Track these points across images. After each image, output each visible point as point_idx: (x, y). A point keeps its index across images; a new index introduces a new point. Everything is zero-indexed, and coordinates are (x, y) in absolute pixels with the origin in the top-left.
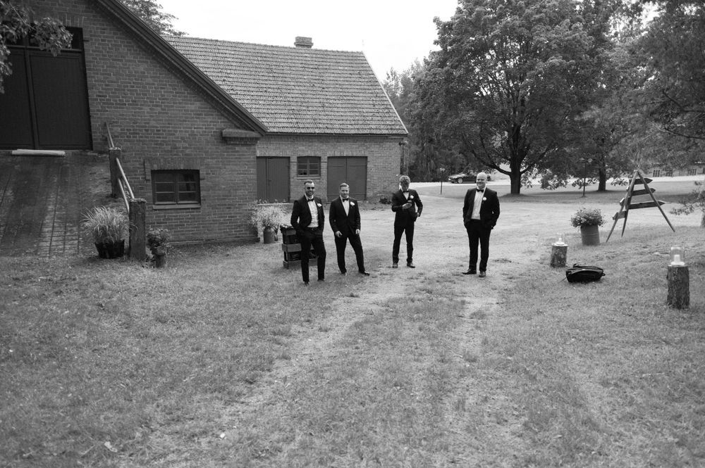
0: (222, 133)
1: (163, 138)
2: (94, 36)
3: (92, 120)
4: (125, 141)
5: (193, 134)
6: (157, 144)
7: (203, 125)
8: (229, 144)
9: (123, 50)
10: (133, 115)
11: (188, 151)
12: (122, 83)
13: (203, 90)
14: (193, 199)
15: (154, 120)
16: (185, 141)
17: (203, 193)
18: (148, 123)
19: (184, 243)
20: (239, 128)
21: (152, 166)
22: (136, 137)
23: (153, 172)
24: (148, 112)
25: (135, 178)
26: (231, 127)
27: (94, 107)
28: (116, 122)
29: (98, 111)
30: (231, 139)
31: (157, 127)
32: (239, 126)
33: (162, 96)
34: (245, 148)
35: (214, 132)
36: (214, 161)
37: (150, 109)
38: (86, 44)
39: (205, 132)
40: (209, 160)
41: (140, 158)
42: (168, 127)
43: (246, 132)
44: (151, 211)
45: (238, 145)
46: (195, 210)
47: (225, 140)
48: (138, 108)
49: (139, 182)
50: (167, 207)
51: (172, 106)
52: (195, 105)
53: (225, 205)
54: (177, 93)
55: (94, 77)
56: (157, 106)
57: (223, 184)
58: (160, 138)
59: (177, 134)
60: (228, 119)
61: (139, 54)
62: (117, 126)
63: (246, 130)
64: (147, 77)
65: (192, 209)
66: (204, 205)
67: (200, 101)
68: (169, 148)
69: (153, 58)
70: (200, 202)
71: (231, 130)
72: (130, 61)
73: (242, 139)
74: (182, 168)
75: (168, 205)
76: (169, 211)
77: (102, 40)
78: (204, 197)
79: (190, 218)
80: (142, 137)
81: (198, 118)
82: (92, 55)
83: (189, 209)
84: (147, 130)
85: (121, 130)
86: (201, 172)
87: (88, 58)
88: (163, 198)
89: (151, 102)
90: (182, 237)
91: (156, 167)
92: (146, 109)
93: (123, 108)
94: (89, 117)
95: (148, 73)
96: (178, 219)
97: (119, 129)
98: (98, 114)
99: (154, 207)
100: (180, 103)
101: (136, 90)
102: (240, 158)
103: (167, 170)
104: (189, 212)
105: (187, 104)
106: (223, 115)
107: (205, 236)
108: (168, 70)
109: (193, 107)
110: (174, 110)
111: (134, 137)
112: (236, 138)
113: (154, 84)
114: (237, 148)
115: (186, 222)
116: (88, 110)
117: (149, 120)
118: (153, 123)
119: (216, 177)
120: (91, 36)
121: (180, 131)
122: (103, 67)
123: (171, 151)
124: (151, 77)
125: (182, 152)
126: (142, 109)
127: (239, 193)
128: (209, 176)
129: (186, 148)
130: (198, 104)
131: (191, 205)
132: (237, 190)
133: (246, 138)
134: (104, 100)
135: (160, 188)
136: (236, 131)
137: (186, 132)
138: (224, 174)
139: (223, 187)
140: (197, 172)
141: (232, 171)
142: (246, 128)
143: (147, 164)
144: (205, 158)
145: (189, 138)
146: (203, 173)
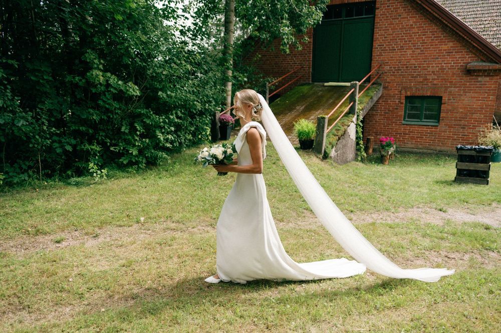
0: (466, 67)
1: (418, 72)
2: (383, 4)
3: (372, 62)
4: (391, 75)
5: (442, 69)
6: (413, 77)
7: (452, 61)
8: (473, 76)
9: (401, 10)
10: (399, 57)
11: (435, 82)
12: (396, 34)
13: (456, 32)
14: (435, 119)
15: (414, 59)
16: (434, 74)
17: (442, 115)
18: (409, 62)
19: (421, 150)
20: (484, 62)
21: (406, 92)
22: (399, 72)
23: (407, 97)
24: (410, 54)
25: (394, 101)
26: (477, 61)
27: (375, 53)
28: (388, 63)
29: (377, 56)
30: (474, 71)
31: (415, 64)
32: (484, 60)
33: (422, 40)
34: (487, 79)
35: (461, 66)
36: (457, 89)
37: (412, 51)
38: (377, 11)
39: (453, 66)
40: (453, 89)
41: (399, 87)
42: (424, 64)
43: (489, 64)
44: (401, 125)
45: (482, 76)
46: (434, 127)
47: (469, 72)
48: (404, 52)
49: (396, 104)
50: (413, 123)
51: (430, 48)
52: (448, 45)
53: (461, 125)
54: (435, 37)
55: (378, 33)
56: (418, 49)
57: (461, 108)
58: (415, 72)
59: (430, 69)
60: (475, 54)
61: (411, 12)
62: (387, 65)
63: (492, 63)
64: (414, 28)
65: (431, 126)
66: (442, 126)
67: (453, 42)
68: (421, 79)
69: (421, 13)
70: (439, 122)
71: (476, 64)
72: (404, 18)
73: (485, 71)
74: (429, 95)
75: (414, 122)
76: (414, 126)
77: (388, 6)
78: (442, 117)
79: (429, 133)
80: (403, 72)
81: (449, 55)
82: (380, 17)
83: (429, 126)
84: (407, 67)
85: (390, 68)
86: (443, 98)
87: (377, 20)
88: (411, 116)
89: (413, 46)
90: (420, 146)
91: (409, 94)
92: (409, 52)
93: (393, 52)
94: (371, 60)
95: (415, 25)
96: (419, 133)
97: (389, 67)
98: (376, 58)
99: (403, 122)
100: (436, 45)
101: (404, 39)
102: (481, 87)
103: (420, 96)
104: (429, 128)
105: (442, 45)
106: (471, 52)
107: (438, 148)
108: (431, 21)
109: (444, 47)
110: (430, 51)
111: (397, 72)
112: (480, 71)
113: (418, 33)
114: (480, 79)
115: (425, 135)
116: (371, 56)
117: (410, 59)
118: (413, 62)
119: (455, 102)
120: (381, 4)
121: (433, 67)
122: (385, 25)
123: (422, 82)
124: (417, 27)
125: (431, 82)
126: (406, 52)
127: (474, 116)
128: (450, 101)
129: (435, 79)
130: (451, 44)
131: (431, 123)
132: (474, 113)
133: (489, 70)
134: (382, 48)
135: (412, 108)
136: (481, 64)
137: (437, 67)
138: (463, 100)
139: (461, 110)
140: (440, 98)
141: (472, 97)
142: (491, 61)
143: (403, 92)
144: (449, 87)
145: (439, 72)
146: (445, 99)
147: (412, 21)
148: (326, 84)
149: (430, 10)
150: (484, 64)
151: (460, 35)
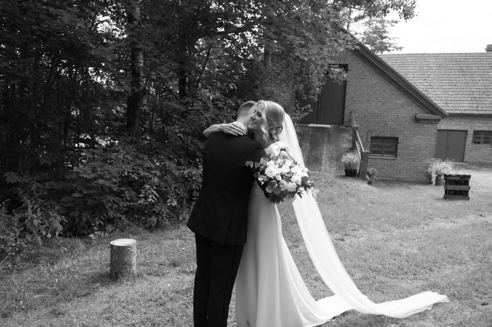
0: (416, 116)
1: (380, 119)
2: (353, 67)
3: (345, 110)
4: (360, 120)
5: (398, 117)
6: (376, 123)
7: (405, 112)
8: (420, 123)
9: (367, 73)
10: (366, 107)
11: (393, 127)
12: (363, 90)
13: (407, 91)
14: (393, 154)
15: (377, 109)
16: (392, 121)
17: (399, 151)
18: (373, 111)
19: (383, 178)
20: (428, 113)
21: (371, 133)
23: (372, 138)
25: (362, 140)
26: (423, 113)
27: (347, 103)
28: (357, 111)
29: (349, 105)
30: (422, 120)
31: (378, 113)
33: (383, 96)
34: (430, 126)
35: (411, 116)
36: (409, 133)
37: (376, 103)
38: (349, 72)
39: (405, 116)
40: (406, 132)
41: (366, 130)
42: (384, 113)
43: (432, 115)
45: (426, 123)
46: (393, 160)
47: (417, 120)
48: (369, 103)
50: (376, 157)
51: (389, 102)
52: (402, 100)
53: (412, 159)
54: (392, 94)
56: (380, 102)
57: (412, 147)
58: (378, 119)
59: (389, 117)
60: (421, 108)
61: (375, 75)
62: (357, 113)
64: (377, 86)
65: (391, 159)
66: (399, 158)
67: (405, 98)
68: (383, 125)
69: (382, 76)
70: (396, 156)
71: (422, 115)
72: (368, 79)
73: (429, 120)
74: (389, 136)
75: (378, 156)
76: (377, 160)
77: (357, 69)
78: (399, 153)
79: (389, 165)
80: (369, 119)
81: (403, 108)
82: (351, 77)
83: (388, 159)
84: (372, 115)
85: (359, 115)
86: (399, 139)
87: (348, 79)
88: (374, 152)
89: (376, 100)
90: (383, 175)
91: (374, 135)
92: (374, 104)
93: (361, 103)
94: (344, 108)
95: (378, 84)
96: (382, 165)
98: (348, 107)
99: (370, 156)
100: (393, 100)
101: (370, 94)
102: (426, 132)
103: (382, 137)
104: (389, 161)
105: (397, 100)
106: (418, 106)
107: (396, 176)
108: (389, 82)
109: (400, 102)
111: (364, 119)
112: (425, 120)
113: (380, 90)
114: (424, 125)
115: (386, 167)
116: (344, 105)
117: (374, 109)
118: (376, 111)
119: (408, 142)
120: (351, 68)
121: (391, 116)
123: (384, 127)
124: (379, 86)
125: (390, 127)
126: (371, 103)
127: (422, 152)
128: (404, 141)
129: (393, 125)
130: (404, 100)
131: (391, 157)
132: (422, 150)
133: (431, 119)
134: (352, 100)
135: (374, 146)
136: (426, 115)
137: (394, 115)
138: (414, 140)
139: (412, 148)
140: (397, 139)
141: (420, 139)
142: (433, 113)
143: (369, 133)
144: (403, 131)
145: (395, 119)
146: (400, 140)
147: (375, 81)
148: (309, 125)
149: (389, 75)
150: (428, 115)
151: (411, 94)
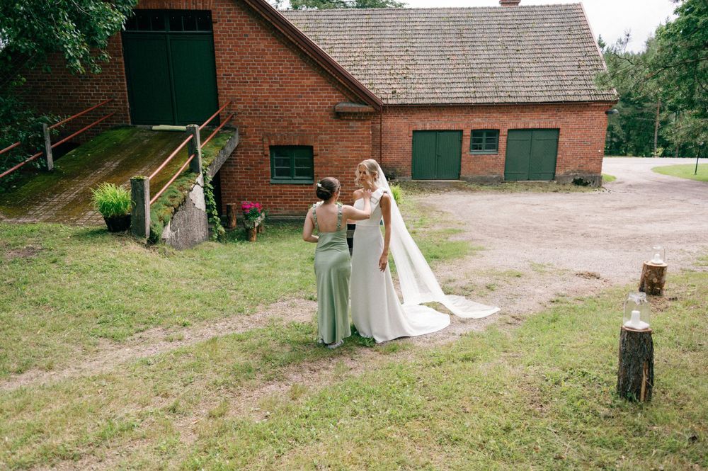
0: (335, 108)
1: (280, 114)
2: (222, 17)
3: (219, 97)
4: (247, 117)
5: (308, 110)
6: (274, 120)
7: (318, 100)
8: (342, 120)
9: (247, 28)
10: (254, 93)
11: (303, 127)
12: (245, 61)
13: (318, 64)
14: (308, 175)
15: (273, 97)
16: (300, 117)
17: (316, 170)
18: (267, 100)
20: (353, 102)
21: (270, 141)
22: (256, 114)
23: (271, 148)
24: (267, 89)
25: (256, 153)
26: (345, 101)
27: (222, 85)
28: (241, 100)
29: (225, 89)
30: (344, 114)
31: (275, 103)
32: (353, 100)
33: (280, 72)
34: (359, 124)
35: (329, 107)
36: (328, 137)
37: (270, 86)
38: (215, 26)
39: (320, 107)
40: (323, 136)
41: (260, 134)
42: (286, 103)
43: (358, 106)
44: (269, 185)
45: (352, 120)
46: (308, 186)
47: (339, 115)
48: (260, 86)
49: (258, 156)
50: (284, 182)
51: (289, 82)
52: (311, 80)
54: (294, 68)
55: (221, 57)
56: (275, 82)
57: (336, 161)
58: (277, 114)
59: (294, 110)
60: (343, 93)
61: (259, 32)
62: (240, 103)
63: (361, 104)
64: (267, 54)
65: (306, 184)
67: (315, 76)
68: (285, 124)
69: (273, 35)
70: (313, 178)
71: (344, 105)
72: (252, 39)
73: (355, 114)
74: (297, 144)
75: (285, 180)
76: (285, 186)
77: (228, 21)
78: (317, 173)
79: (304, 194)
80: (261, 113)
81: (314, 93)
82: (220, 35)
83: (302, 184)
84: (266, 107)
85: (244, 107)
86: (314, 149)
87: (216, 39)
88: (280, 173)
89: (270, 79)
90: (296, 212)
91: (273, 143)
92: (266, 86)
93: (245, 86)
94: (217, 95)
95: (268, 50)
96: (293, 194)
97: (242, 105)
98: (224, 92)
99: (272, 181)
100: (296, 79)
101: (257, 68)
102: (353, 134)
103: (287, 146)
104: (304, 188)
105: (304, 79)
106: (337, 89)
108: (286, 46)
109: (307, 82)
110: (291, 86)
111: (255, 114)
112: (349, 114)
113: (273, 61)
114: (351, 124)
115: (299, 197)
116: (216, 89)
117: (269, 96)
118: (272, 100)
119: (329, 154)
120: (219, 17)
121: (297, 107)
122: (229, 46)
123: (287, 127)
124: (271, 54)
125: (298, 127)
126: (262, 86)
128: (322, 152)
129: (301, 124)
130: (314, 79)
131: (305, 180)
132: (350, 167)
133: (359, 113)
134: (229, 78)
135: (277, 162)
136: (350, 105)
137: (301, 107)
138: (337, 150)
139: (336, 163)
140: (311, 148)
141: (346, 147)
142: (360, 102)
143: (266, 140)
144: (319, 134)
145: (304, 114)
146: (316, 149)
147: (262, 43)
148: (155, 128)
149: (283, 32)
150: (353, 105)
151: (323, 69)
